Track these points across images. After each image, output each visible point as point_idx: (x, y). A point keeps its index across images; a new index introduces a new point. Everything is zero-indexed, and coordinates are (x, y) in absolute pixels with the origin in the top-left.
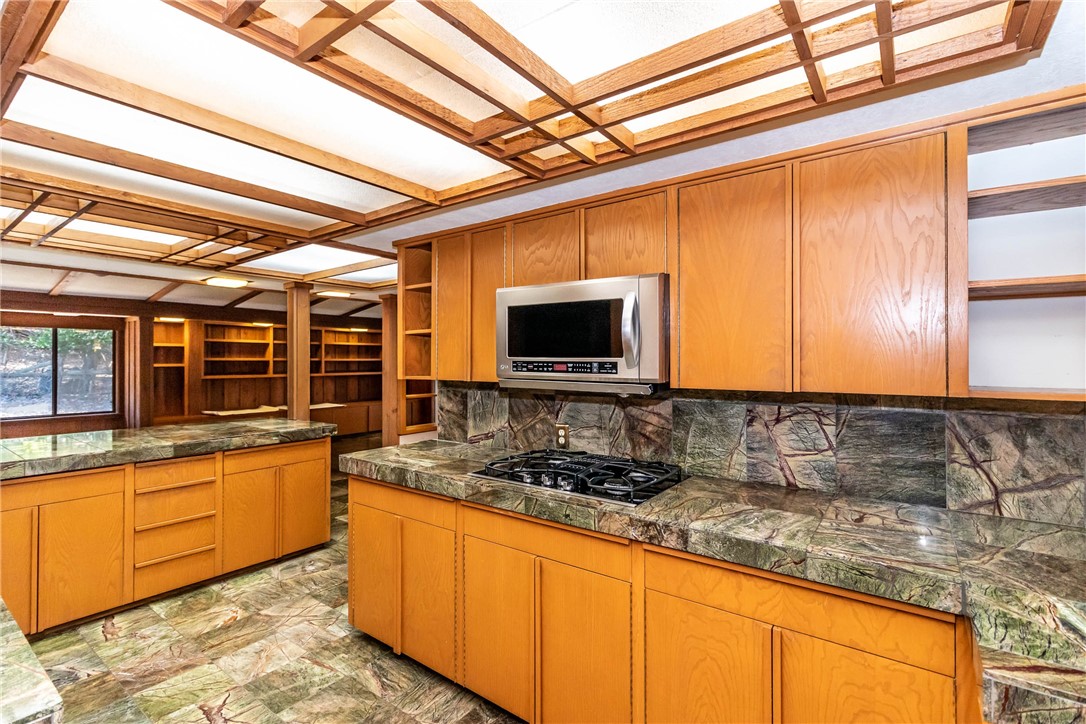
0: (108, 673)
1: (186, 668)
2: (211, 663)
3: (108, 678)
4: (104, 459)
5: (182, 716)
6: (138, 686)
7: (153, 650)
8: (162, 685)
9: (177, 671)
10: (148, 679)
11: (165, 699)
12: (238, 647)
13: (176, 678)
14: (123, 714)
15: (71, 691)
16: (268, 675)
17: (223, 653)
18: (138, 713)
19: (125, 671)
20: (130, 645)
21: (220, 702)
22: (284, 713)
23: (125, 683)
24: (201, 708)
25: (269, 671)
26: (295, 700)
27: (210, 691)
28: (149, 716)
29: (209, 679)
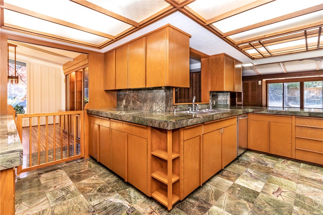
0: (273, 169)
1: (289, 179)
2: (297, 183)
3: (272, 169)
4: (285, 113)
5: (273, 186)
6: (274, 174)
7: (287, 171)
8: (279, 178)
9: (286, 178)
10: (278, 175)
11: (275, 181)
12: (310, 186)
13: (283, 179)
14: (264, 176)
15: (263, 167)
16: (308, 198)
17: (303, 184)
18: (267, 178)
19: (276, 170)
20: (284, 167)
21: (285, 191)
22: (297, 207)
23: (273, 172)
24: (279, 188)
25: (310, 197)
26: (305, 208)
27: (286, 187)
28: (268, 180)
29: (290, 185)
